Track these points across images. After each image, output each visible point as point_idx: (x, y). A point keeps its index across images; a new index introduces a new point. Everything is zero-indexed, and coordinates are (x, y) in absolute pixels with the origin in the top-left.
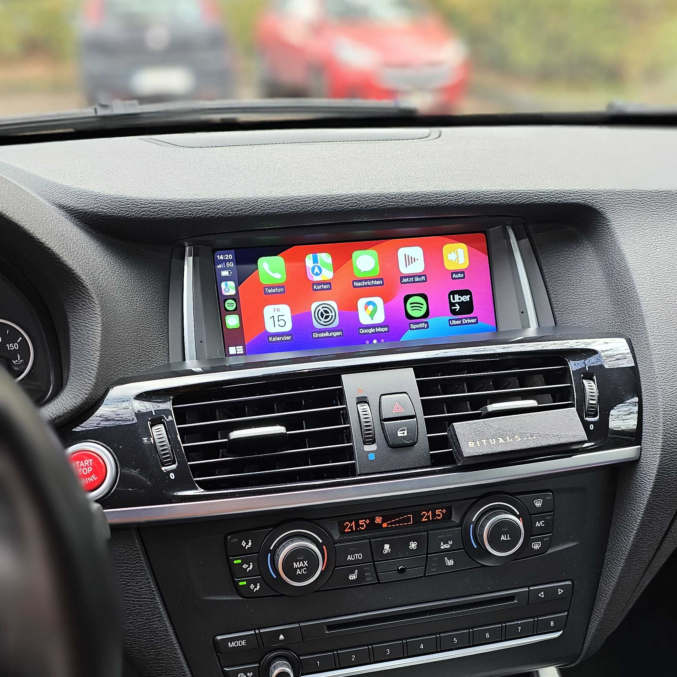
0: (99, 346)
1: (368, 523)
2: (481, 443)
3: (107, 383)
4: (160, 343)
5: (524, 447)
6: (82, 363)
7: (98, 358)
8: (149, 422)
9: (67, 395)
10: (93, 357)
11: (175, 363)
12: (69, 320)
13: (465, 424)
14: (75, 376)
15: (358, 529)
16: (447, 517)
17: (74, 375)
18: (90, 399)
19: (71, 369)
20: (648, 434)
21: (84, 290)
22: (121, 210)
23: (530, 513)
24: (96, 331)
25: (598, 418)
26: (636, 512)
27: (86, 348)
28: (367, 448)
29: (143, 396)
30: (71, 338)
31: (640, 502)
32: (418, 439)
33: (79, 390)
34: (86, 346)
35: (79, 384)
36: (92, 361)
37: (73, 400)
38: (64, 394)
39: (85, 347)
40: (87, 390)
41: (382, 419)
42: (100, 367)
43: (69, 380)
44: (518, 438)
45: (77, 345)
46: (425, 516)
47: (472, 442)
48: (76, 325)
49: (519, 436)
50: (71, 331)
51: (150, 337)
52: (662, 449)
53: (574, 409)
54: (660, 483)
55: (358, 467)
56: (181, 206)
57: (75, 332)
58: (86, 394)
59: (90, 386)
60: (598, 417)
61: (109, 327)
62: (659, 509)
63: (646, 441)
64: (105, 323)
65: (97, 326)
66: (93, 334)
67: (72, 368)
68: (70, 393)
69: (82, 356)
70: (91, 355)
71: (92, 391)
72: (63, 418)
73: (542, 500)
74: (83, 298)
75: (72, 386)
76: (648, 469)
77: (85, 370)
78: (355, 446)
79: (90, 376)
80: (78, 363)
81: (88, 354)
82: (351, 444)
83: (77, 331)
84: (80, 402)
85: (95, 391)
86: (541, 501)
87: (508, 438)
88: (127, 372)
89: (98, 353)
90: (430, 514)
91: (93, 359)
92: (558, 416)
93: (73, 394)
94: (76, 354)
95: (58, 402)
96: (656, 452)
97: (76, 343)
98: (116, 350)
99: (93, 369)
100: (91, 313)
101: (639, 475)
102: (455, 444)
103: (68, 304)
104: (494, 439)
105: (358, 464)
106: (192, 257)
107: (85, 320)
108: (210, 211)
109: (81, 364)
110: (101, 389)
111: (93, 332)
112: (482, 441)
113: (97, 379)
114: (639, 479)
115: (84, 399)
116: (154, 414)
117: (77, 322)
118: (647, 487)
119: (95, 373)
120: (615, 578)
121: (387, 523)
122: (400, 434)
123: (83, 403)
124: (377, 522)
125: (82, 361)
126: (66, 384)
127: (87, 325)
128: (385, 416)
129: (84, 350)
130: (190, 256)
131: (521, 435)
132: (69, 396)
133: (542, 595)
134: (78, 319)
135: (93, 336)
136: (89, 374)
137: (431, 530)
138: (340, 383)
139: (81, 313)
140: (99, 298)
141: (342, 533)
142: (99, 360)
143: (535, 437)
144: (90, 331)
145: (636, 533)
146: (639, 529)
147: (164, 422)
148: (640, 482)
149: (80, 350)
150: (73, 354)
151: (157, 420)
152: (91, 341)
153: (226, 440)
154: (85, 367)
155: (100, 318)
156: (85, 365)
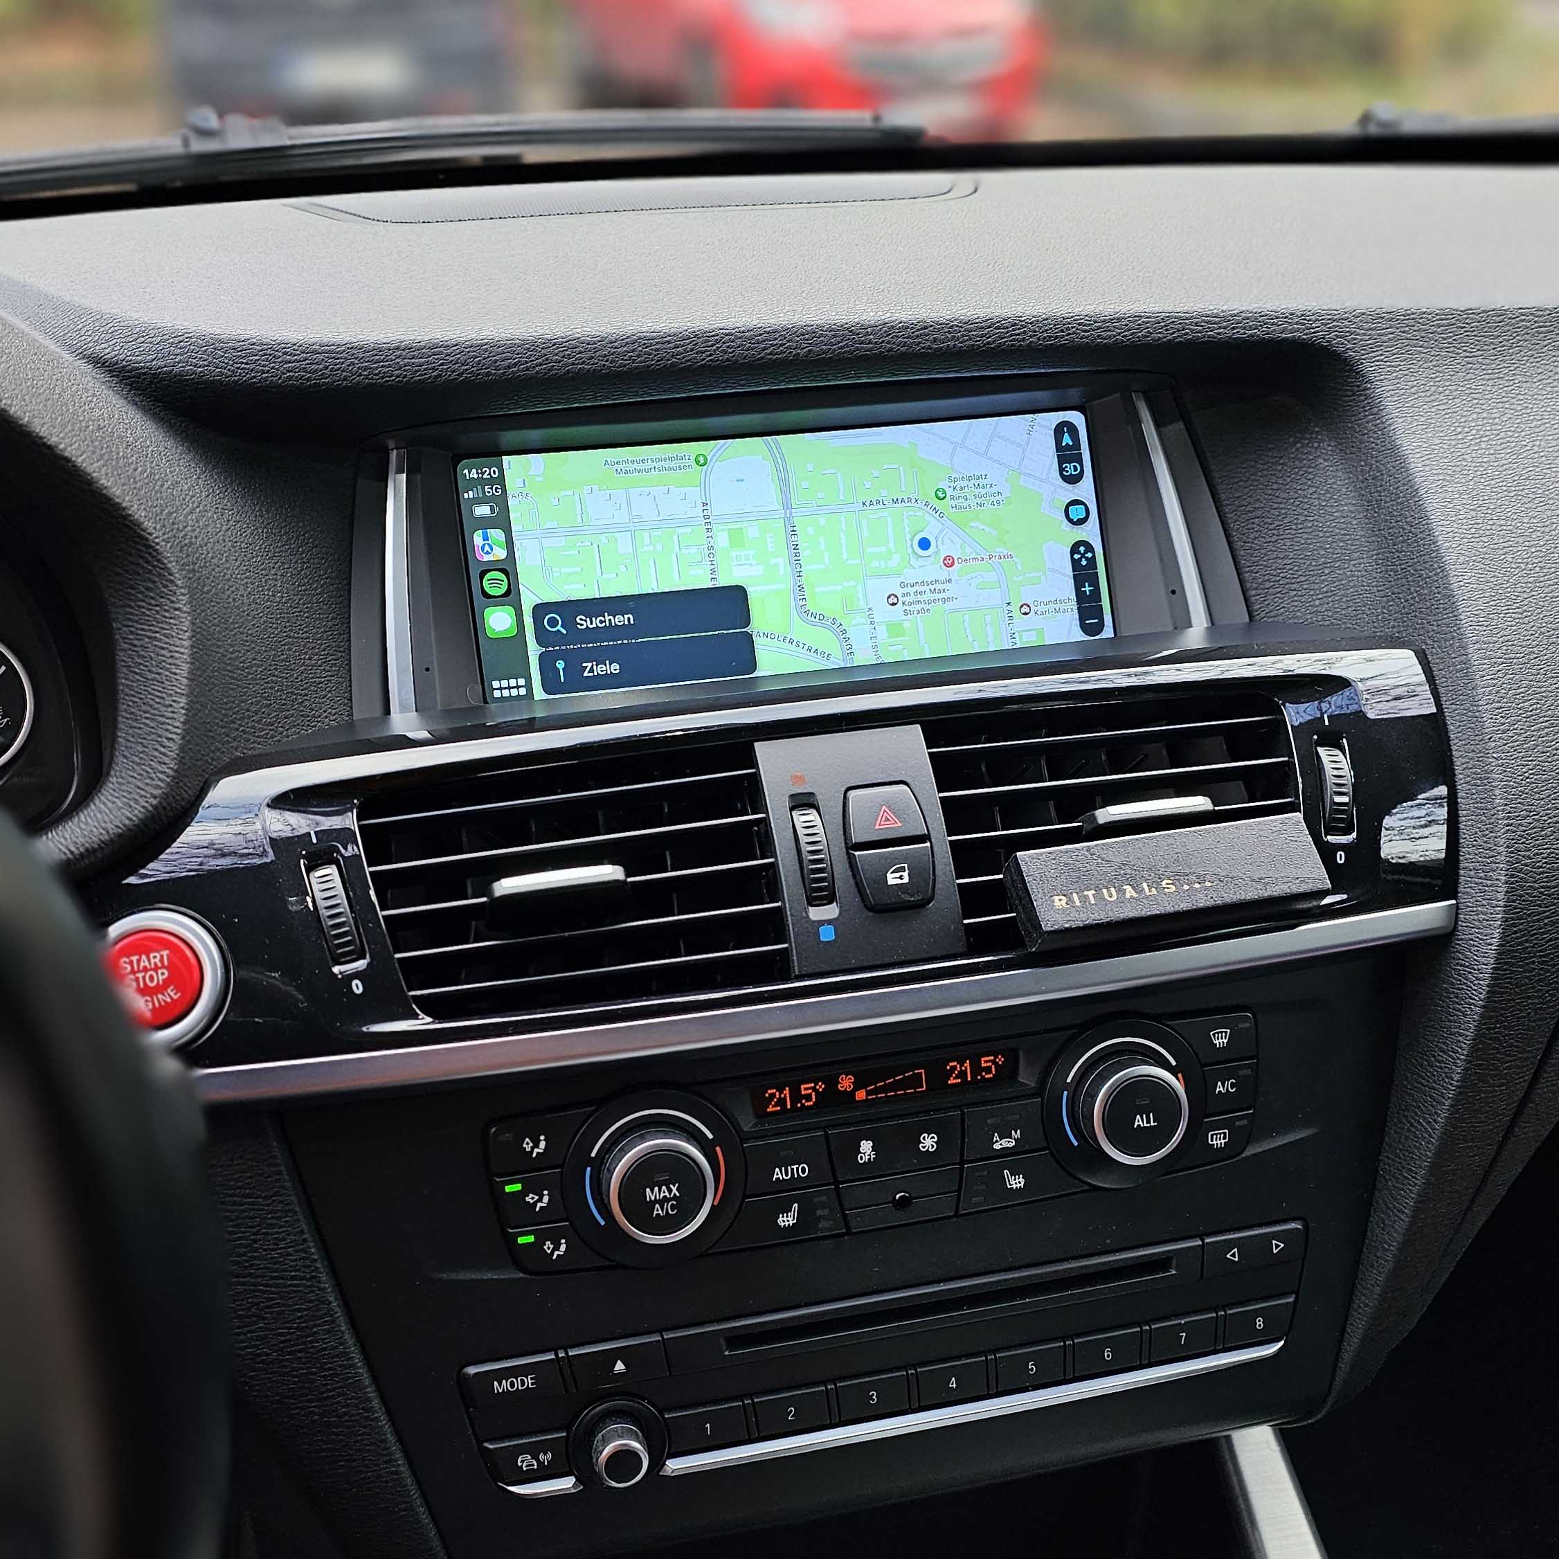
0: (186, 685)
1: (821, 1090)
2: (1083, 899)
3: (203, 771)
4: (329, 673)
5: (1184, 906)
6: (144, 724)
7: (183, 712)
8: (302, 861)
9: (108, 800)
10: (170, 709)
11: (365, 720)
12: (114, 625)
13: (1044, 856)
14: (129, 755)
15: (799, 1105)
16: (1008, 1073)
17: (126, 753)
18: (164, 808)
19: (120, 740)
20: (1472, 873)
21: (150, 554)
22: (238, 368)
23: (1203, 1061)
24: (177, 649)
25: (1355, 837)
26: (1450, 1056)
27: (154, 690)
28: (816, 913)
29: (289, 800)
30: (119, 666)
31: (1459, 1033)
32: (937, 891)
33: (139, 788)
34: (154, 685)
35: (138, 775)
36: (168, 718)
37: (124, 811)
38: (102, 798)
39: (153, 687)
40: (157, 787)
41: (850, 844)
42: (188, 734)
43: (114, 765)
44: (1169, 886)
45: (133, 682)
46: (956, 1072)
47: (1063, 898)
48: (131, 637)
49: (1171, 882)
50: (120, 650)
51: (308, 662)
52: (1506, 906)
53: (1299, 816)
54: (1507, 987)
55: (795, 958)
56: (377, 357)
57: (130, 652)
58: (155, 797)
59: (165, 778)
60: (1354, 835)
61: (208, 640)
62: (1504, 1047)
63: (1468, 890)
64: (199, 630)
65: (180, 636)
66: (172, 657)
67: (120, 737)
68: (117, 795)
69: (144, 708)
70: (167, 706)
71: (168, 789)
72: (99, 855)
73: (1229, 1031)
74: (147, 573)
75: (122, 778)
76: (1476, 955)
77: (152, 740)
78: (788, 909)
79: (164, 754)
80: (135, 724)
81: (159, 703)
82: (779, 904)
83: (134, 651)
84: (140, 815)
85: (176, 790)
86: (1226, 1032)
87: (1145, 885)
88: (253, 743)
89: (183, 700)
90: (966, 1068)
91: (170, 715)
92: (1261, 833)
93: (124, 797)
94: (130, 703)
95: (88, 818)
96: (1492, 914)
97: (131, 678)
98: (226, 692)
99: (172, 739)
100: (166, 608)
101: (1454, 969)
102: (1023, 902)
103: (110, 587)
104: (1113, 889)
105: (794, 952)
106: (405, 475)
107: (153, 625)
108: (445, 367)
109: (142, 726)
110: (189, 785)
111: (171, 651)
112: (1086, 893)
113: (180, 761)
114: (1454, 978)
115: (150, 808)
116: (315, 841)
117: (132, 629)
118: (1473, 997)
119: (175, 748)
120: (1403, 1212)
121: (866, 1091)
122: (892, 879)
123: (146, 818)
124: (842, 1087)
125: (144, 720)
126: (108, 774)
127: (158, 635)
128: (856, 838)
129: (150, 694)
130: (400, 471)
131: (1177, 878)
132: (114, 803)
133: (1233, 1255)
134: (137, 622)
135: (170, 661)
136: (162, 750)
137: (968, 1105)
138: (753, 763)
139: (143, 607)
140: (184, 572)
141: (761, 1115)
142: (185, 717)
143: (1208, 884)
144: (163, 648)
145: (1452, 1106)
146: (1457, 1096)
147: (339, 860)
148: (1457, 986)
149: (140, 693)
150: (123, 704)
151: (321, 857)
152: (167, 673)
153: (484, 899)
154: (153, 733)
155: (189, 618)
156: (152, 728)
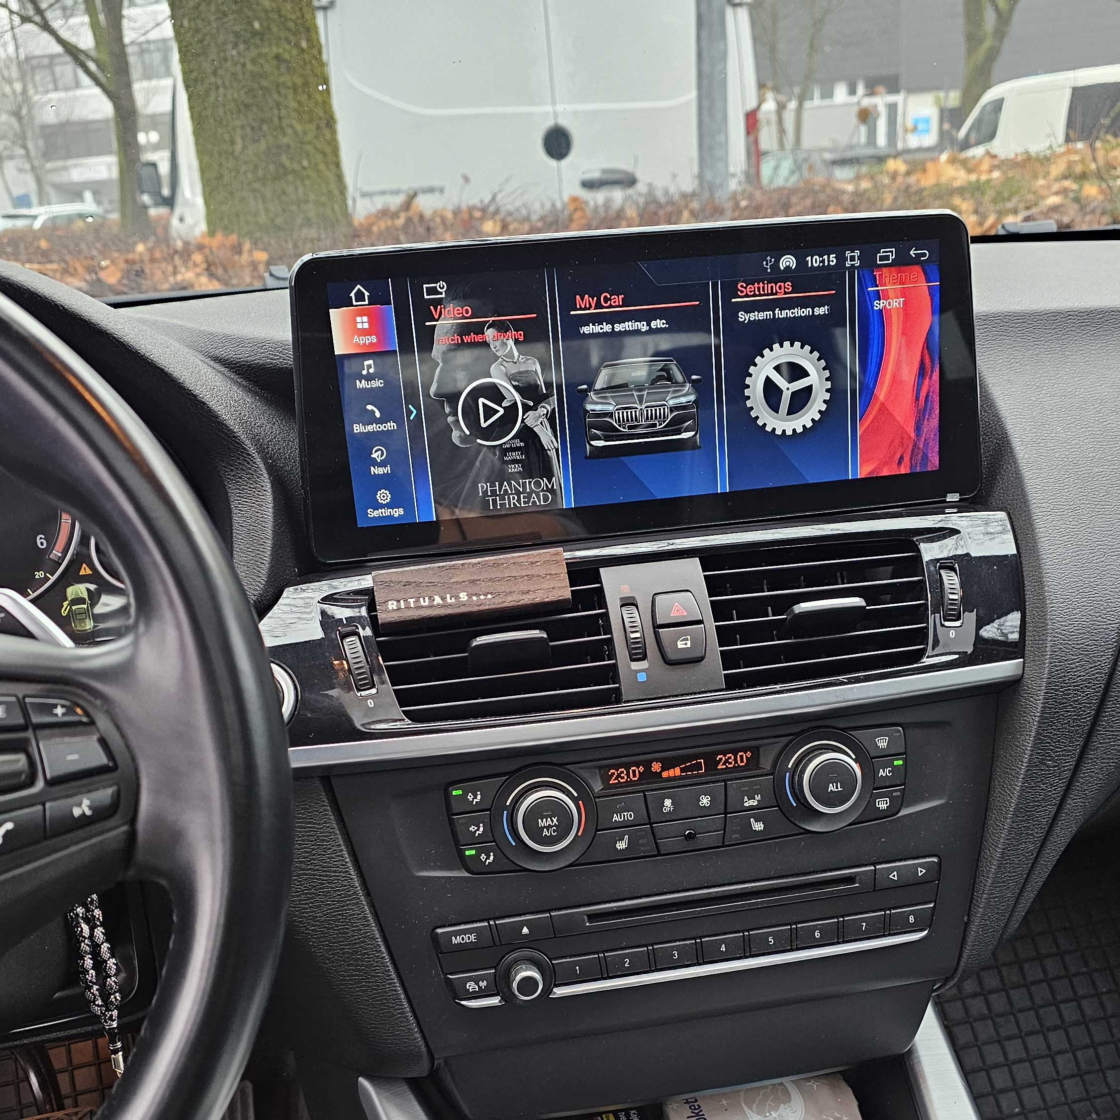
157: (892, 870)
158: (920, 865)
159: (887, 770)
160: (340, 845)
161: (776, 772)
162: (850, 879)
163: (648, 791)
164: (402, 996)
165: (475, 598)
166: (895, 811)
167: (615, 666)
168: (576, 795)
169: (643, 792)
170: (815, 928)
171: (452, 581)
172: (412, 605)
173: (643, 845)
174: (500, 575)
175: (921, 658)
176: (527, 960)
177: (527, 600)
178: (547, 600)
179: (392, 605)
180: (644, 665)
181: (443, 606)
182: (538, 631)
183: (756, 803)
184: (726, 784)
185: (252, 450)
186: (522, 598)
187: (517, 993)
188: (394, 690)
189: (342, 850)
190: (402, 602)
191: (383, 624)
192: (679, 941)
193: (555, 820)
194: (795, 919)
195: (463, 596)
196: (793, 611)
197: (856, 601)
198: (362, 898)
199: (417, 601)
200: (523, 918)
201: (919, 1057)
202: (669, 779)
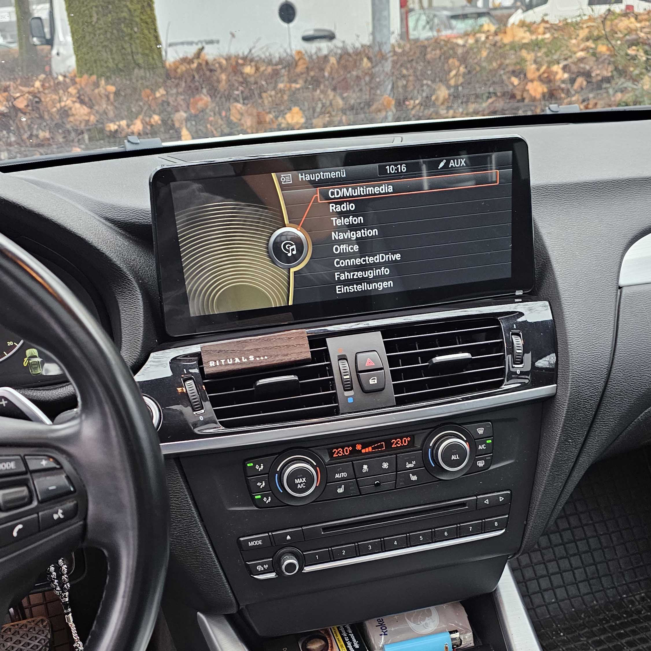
157: (485, 499)
158: (502, 496)
159: (483, 446)
160: (186, 495)
161: (424, 448)
162: (463, 504)
163: (354, 461)
164: (222, 574)
165: (258, 359)
166: (486, 467)
167: (335, 394)
168: (315, 464)
169: (352, 461)
170: (444, 531)
171: (245, 349)
172: (223, 364)
173: (352, 490)
174: (271, 346)
175: (501, 385)
176: (290, 552)
177: (286, 359)
178: (298, 359)
179: (212, 364)
180: (351, 393)
181: (240, 364)
182: (293, 376)
183: (413, 466)
184: (396, 457)
185: (131, 277)
186: (283, 358)
187: (284, 571)
188: (214, 410)
189: (187, 498)
190: (217, 362)
191: (207, 375)
192: (373, 539)
193: (304, 479)
194: (434, 526)
195: (252, 358)
196: (432, 361)
197: (466, 355)
198: (199, 523)
199: (226, 361)
200: (287, 531)
201: (500, 593)
202: (366, 453)
